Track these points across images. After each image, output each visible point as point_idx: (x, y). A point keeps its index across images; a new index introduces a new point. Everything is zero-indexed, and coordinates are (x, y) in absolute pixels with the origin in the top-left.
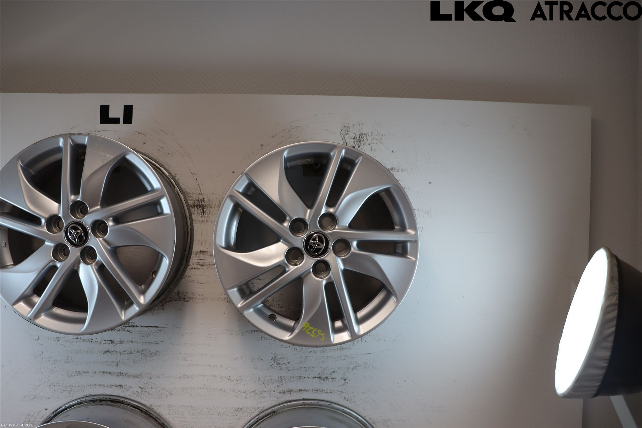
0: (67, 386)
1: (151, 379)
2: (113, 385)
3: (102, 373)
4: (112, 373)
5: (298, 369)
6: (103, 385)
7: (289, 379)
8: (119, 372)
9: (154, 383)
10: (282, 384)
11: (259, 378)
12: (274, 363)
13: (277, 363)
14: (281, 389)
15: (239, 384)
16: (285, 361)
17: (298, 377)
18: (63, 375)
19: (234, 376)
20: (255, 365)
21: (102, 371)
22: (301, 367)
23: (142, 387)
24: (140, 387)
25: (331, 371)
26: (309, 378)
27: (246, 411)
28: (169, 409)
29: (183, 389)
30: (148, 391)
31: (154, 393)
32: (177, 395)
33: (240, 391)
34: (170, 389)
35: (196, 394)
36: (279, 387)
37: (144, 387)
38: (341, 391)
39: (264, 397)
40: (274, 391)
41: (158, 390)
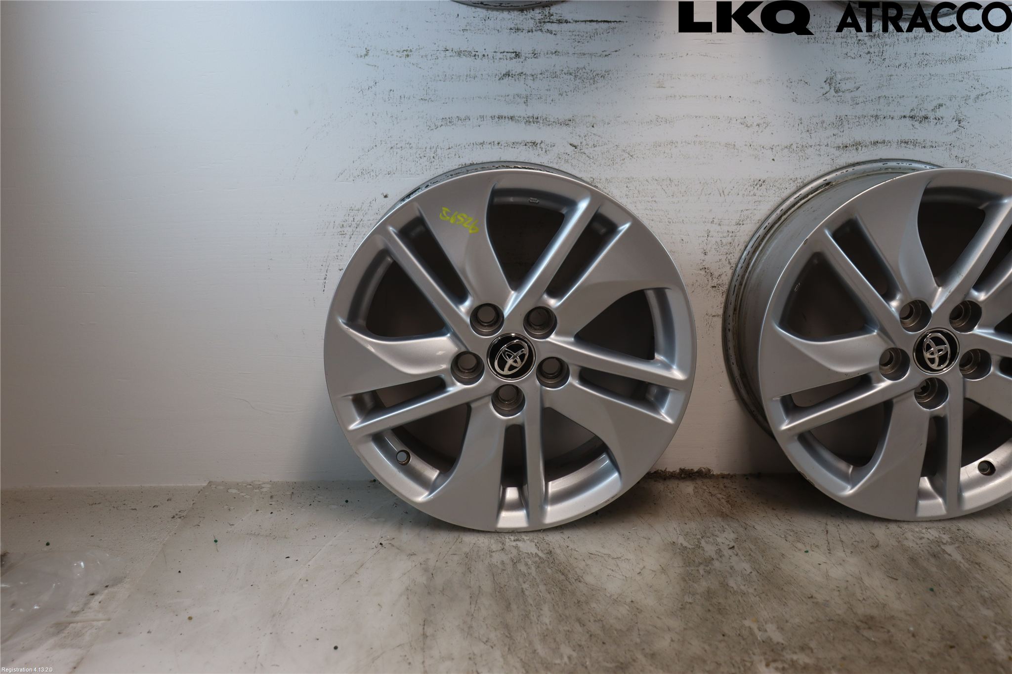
0: (426, 148)
1: (593, 127)
2: (517, 143)
3: (497, 119)
4: (517, 118)
5: (874, 100)
6: (498, 143)
7: (856, 121)
8: (531, 115)
9: (599, 136)
10: (842, 130)
11: (801, 119)
12: (830, 88)
13: (835, 89)
14: (839, 141)
15: (762, 131)
16: (850, 85)
17: (872, 116)
18: (417, 126)
19: (753, 117)
20: (793, 93)
21: (497, 116)
22: (879, 97)
23: (575, 144)
24: (571, 144)
25: (935, 103)
26: (892, 118)
27: (772, 185)
28: (627, 187)
29: (655, 146)
30: (586, 151)
31: (598, 155)
32: (643, 158)
33: (763, 147)
34: (630, 146)
35: (680, 155)
36: (836, 136)
37: (579, 144)
38: (950, 145)
39: (808, 158)
40: (827, 146)
41: (607, 148)
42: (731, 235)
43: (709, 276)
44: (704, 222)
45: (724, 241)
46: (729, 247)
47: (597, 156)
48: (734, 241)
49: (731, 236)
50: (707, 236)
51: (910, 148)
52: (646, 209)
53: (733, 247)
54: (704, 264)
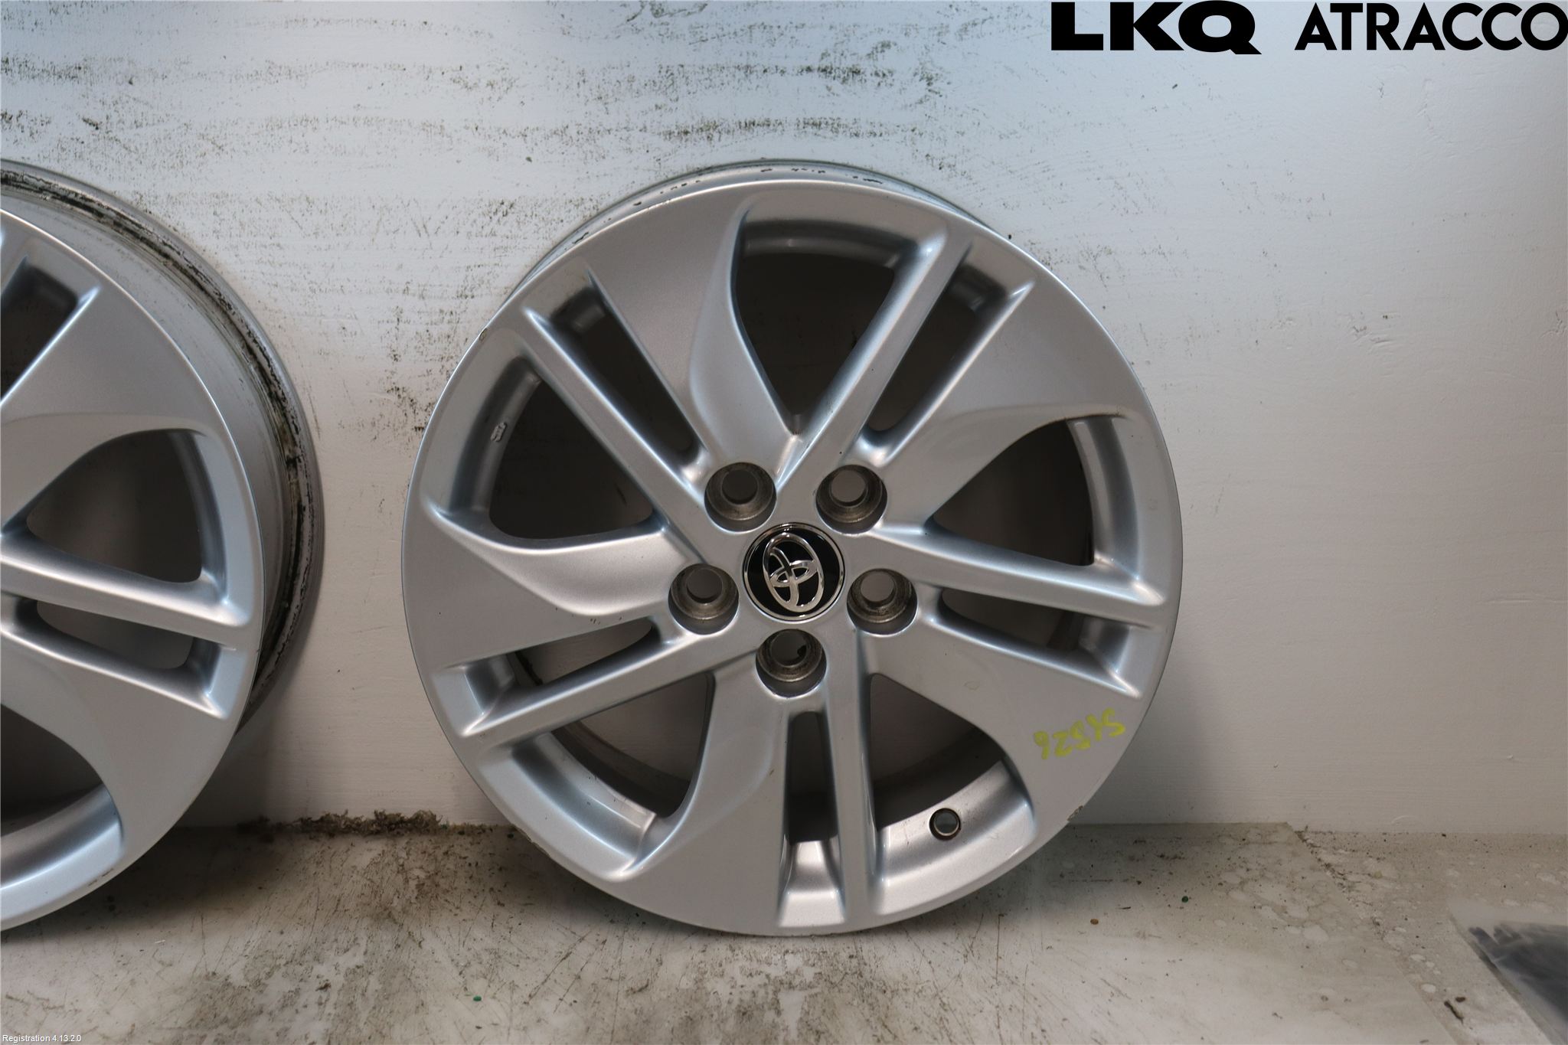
1: (131, 83)
5: (740, 33)
7: (702, 78)
9: (147, 104)
10: (674, 97)
11: (583, 73)
12: (643, 7)
13: (652, 10)
14: (670, 121)
15: (500, 98)
17: (738, 68)
19: (478, 67)
20: (563, 16)
22: (751, 27)
23: (95, 120)
24: (85, 121)
25: (874, 41)
26: (783, 72)
27: (529, 214)
28: (215, 213)
29: (269, 128)
30: (121, 136)
31: (147, 144)
32: (246, 152)
33: (505, 132)
34: (215, 126)
35: (325, 147)
36: (663, 110)
37: (104, 120)
38: (913, 130)
39: (604, 157)
40: (644, 129)
41: (166, 130)
42: (447, 318)
43: (408, 406)
44: (388, 291)
45: (435, 331)
46: (445, 345)
47: (144, 147)
48: (455, 332)
49: (449, 322)
50: (396, 320)
51: (825, 137)
52: (260, 261)
53: (453, 344)
54: (393, 380)
